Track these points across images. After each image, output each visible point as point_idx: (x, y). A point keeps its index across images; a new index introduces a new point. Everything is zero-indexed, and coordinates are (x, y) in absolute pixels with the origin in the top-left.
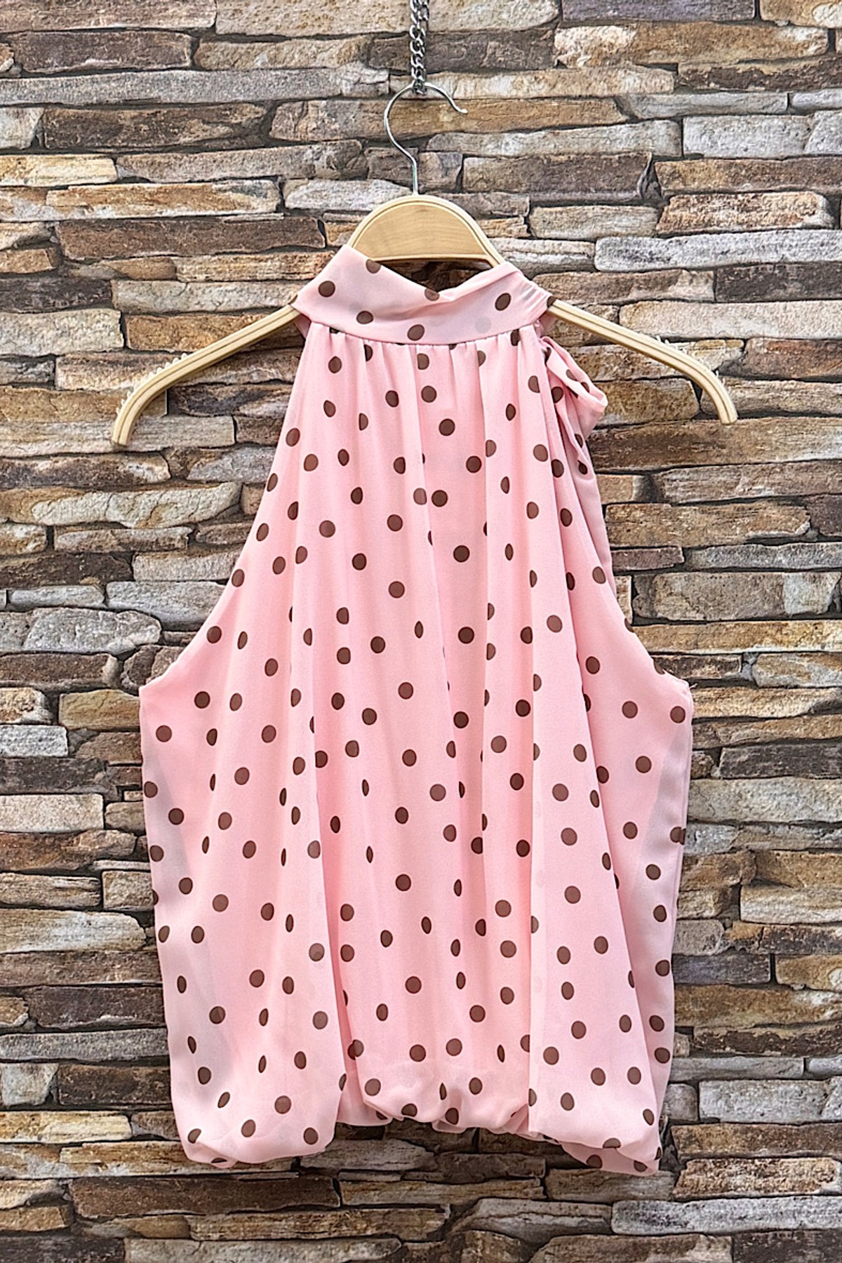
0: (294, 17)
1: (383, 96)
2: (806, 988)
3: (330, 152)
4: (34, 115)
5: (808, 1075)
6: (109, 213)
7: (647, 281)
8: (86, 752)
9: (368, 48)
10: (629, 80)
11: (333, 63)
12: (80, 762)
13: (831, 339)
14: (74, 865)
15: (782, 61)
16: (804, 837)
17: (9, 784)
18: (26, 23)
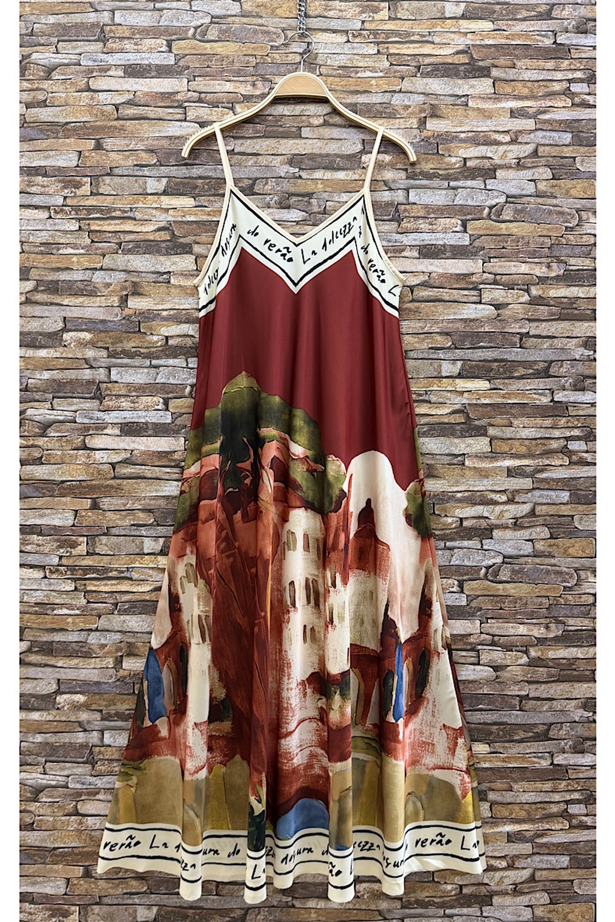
0: (264, 147)
1: (296, 178)
2: (446, 516)
3: (276, 198)
4: (164, 181)
5: (446, 548)
6: (192, 218)
7: (394, 250)
8: (178, 422)
9: (292, 159)
10: (389, 174)
11: (278, 165)
12: (176, 425)
13: (463, 274)
14: (173, 464)
15: (446, 169)
16: (447, 459)
17: (150, 432)
18: (162, 146)
